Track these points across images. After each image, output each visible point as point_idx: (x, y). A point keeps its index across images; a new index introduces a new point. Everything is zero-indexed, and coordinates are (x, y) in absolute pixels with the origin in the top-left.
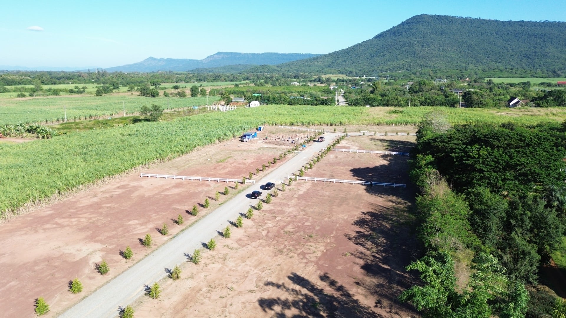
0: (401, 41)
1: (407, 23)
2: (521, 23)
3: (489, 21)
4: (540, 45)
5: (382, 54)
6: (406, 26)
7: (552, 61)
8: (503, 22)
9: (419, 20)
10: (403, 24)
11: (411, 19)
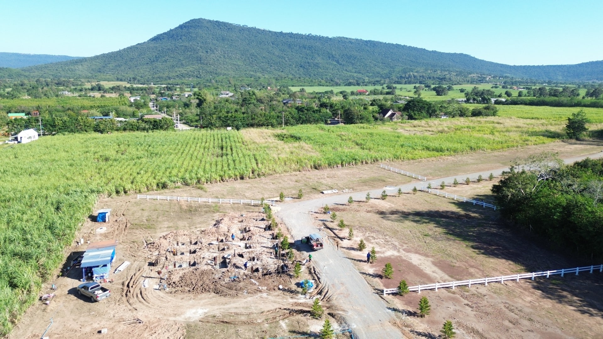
0: (182, 46)
1: (185, 27)
2: (291, 35)
3: (264, 31)
4: (310, 56)
5: (164, 59)
6: (185, 30)
7: (323, 70)
8: (275, 33)
9: (198, 24)
10: (181, 27)
11: (188, 22)
